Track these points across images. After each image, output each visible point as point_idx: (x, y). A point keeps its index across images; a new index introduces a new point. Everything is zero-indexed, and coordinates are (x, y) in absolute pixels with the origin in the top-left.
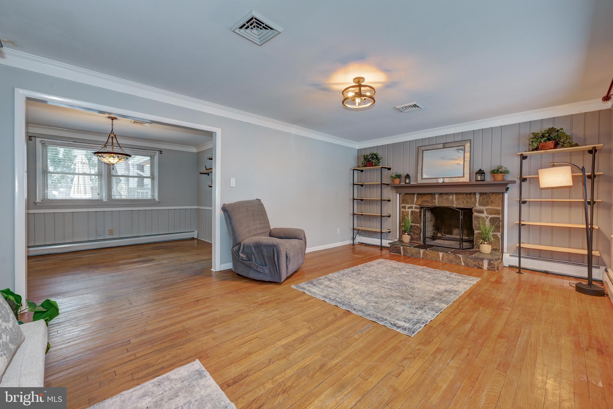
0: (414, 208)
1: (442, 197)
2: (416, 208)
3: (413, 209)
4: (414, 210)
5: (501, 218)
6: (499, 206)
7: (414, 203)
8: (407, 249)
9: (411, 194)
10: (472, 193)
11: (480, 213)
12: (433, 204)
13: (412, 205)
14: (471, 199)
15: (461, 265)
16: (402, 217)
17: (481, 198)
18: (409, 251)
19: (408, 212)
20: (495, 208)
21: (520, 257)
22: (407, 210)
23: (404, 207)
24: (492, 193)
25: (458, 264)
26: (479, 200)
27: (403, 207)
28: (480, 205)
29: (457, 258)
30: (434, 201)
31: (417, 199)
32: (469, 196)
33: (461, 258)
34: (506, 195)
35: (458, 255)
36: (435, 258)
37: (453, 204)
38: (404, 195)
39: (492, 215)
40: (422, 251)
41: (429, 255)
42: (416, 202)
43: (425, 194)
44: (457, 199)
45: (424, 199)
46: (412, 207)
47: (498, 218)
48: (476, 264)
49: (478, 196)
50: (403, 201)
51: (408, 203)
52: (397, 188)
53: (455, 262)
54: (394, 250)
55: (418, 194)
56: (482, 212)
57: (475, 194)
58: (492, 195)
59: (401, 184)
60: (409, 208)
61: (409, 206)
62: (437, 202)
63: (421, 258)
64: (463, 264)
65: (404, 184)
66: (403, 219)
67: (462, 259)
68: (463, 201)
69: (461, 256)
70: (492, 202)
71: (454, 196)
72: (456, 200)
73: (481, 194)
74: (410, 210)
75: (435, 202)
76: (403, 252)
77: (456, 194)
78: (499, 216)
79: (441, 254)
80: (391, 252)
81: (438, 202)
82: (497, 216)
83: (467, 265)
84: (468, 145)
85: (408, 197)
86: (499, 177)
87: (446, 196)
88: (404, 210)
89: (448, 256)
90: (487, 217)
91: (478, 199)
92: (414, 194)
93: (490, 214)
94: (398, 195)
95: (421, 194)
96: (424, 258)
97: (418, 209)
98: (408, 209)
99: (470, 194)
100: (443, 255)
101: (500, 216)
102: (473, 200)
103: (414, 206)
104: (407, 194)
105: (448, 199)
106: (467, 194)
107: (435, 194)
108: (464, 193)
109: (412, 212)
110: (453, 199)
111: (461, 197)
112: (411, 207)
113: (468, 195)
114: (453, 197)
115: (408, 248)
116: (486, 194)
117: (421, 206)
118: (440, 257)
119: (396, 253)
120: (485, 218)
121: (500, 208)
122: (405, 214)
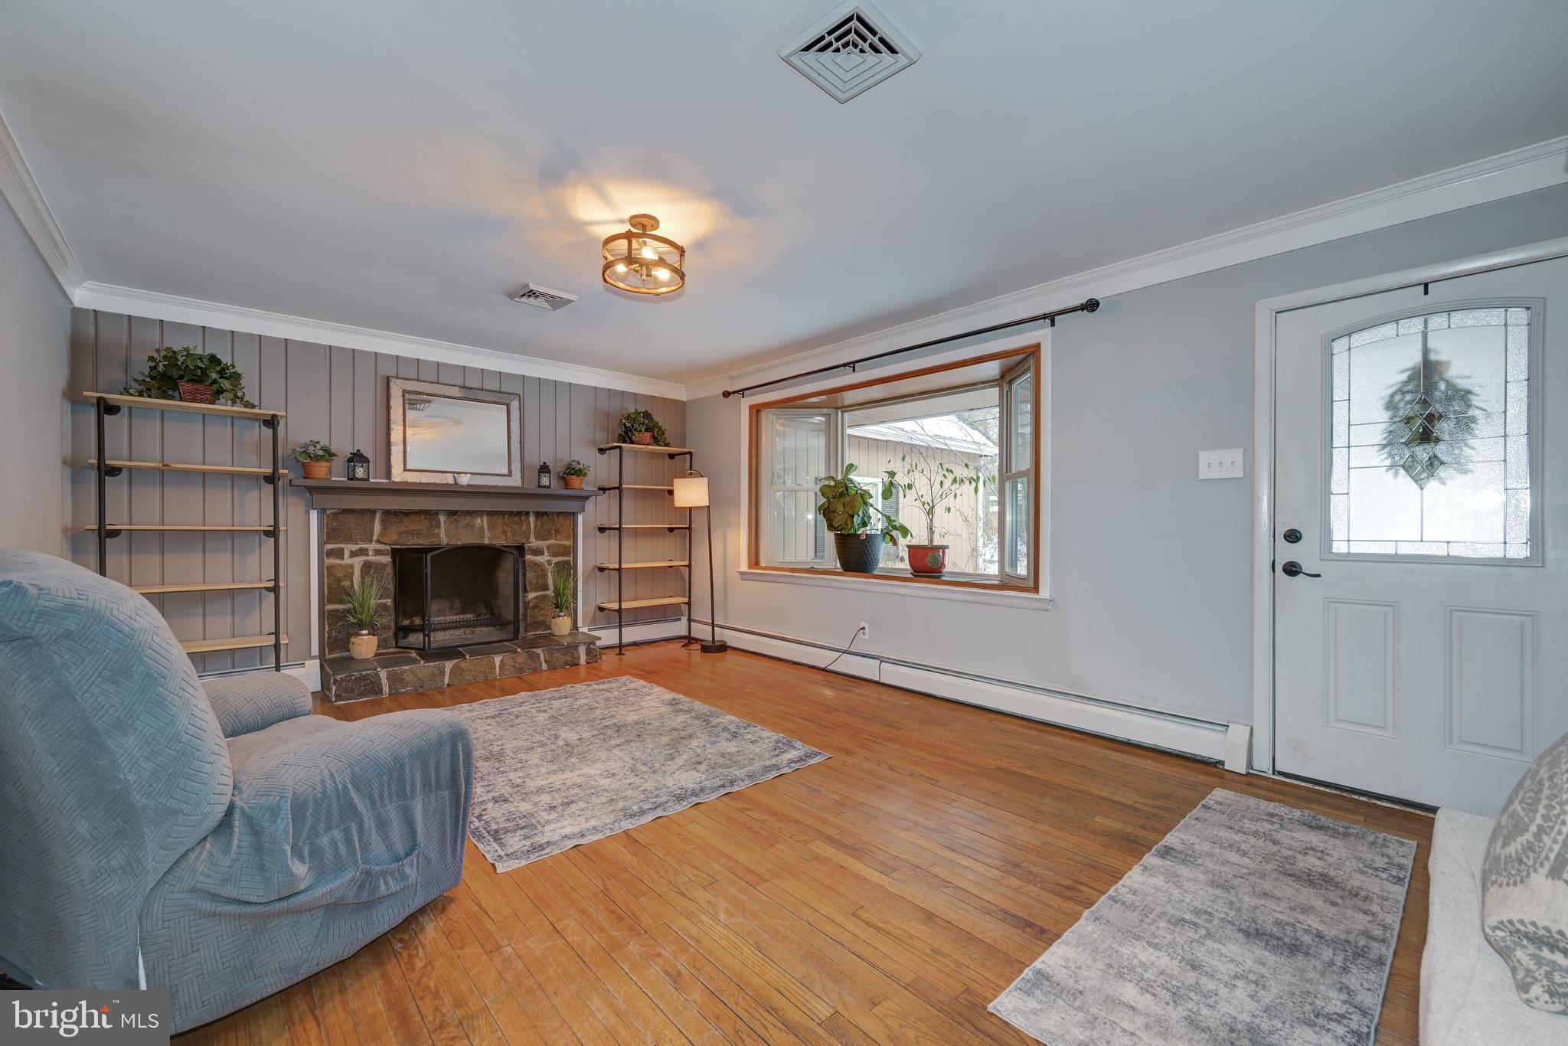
0: (370, 553)
1: (456, 520)
2: (378, 552)
3: (368, 555)
4: (371, 558)
5: (572, 562)
6: (568, 539)
7: (375, 538)
8: (402, 673)
9: (363, 512)
10: (521, 512)
11: (536, 555)
12: (433, 540)
13: (366, 546)
14: (520, 523)
15: (542, 671)
16: (329, 585)
17: (539, 523)
18: (409, 677)
19: (352, 566)
20: (563, 543)
21: (620, 627)
22: (347, 561)
23: (339, 554)
24: (558, 514)
25: (536, 670)
26: (535, 527)
27: (331, 553)
28: (537, 538)
29: (533, 659)
30: (436, 531)
31: (384, 527)
32: (517, 518)
33: (542, 655)
34: (580, 517)
35: (535, 650)
36: (485, 673)
37: (482, 538)
38: (339, 514)
39: (558, 556)
40: (448, 665)
41: (470, 670)
42: (381, 534)
43: (408, 514)
44: (491, 527)
45: (407, 527)
46: (367, 550)
47: (567, 563)
48: (569, 659)
49: (532, 519)
50: (332, 532)
51: (350, 540)
52: (317, 491)
53: (528, 669)
54: (352, 690)
55: (387, 513)
56: (538, 552)
57: (528, 513)
58: (558, 517)
59: (333, 479)
60: (353, 554)
61: (355, 547)
62: (443, 535)
63: (446, 686)
64: (544, 666)
65: (346, 479)
66: (334, 588)
67: (542, 659)
68: (504, 530)
69: (539, 651)
70: (557, 531)
71: (485, 518)
72: (489, 529)
73: (538, 515)
74: (358, 562)
75: (438, 535)
76: (389, 686)
77: (490, 513)
78: (569, 559)
79: (497, 659)
80: (343, 700)
81: (447, 534)
82: (565, 558)
83: (552, 668)
84: (515, 405)
85: (351, 521)
86: (575, 481)
87: (467, 519)
88: (338, 561)
89: (513, 659)
90: (549, 562)
91: (532, 526)
92: (373, 512)
93: (555, 555)
94: (314, 515)
95: (396, 513)
96: (456, 682)
97: (386, 554)
98: (351, 557)
99: (519, 513)
100: (502, 660)
101: (571, 558)
102: (524, 527)
103: (371, 547)
104: (345, 511)
105: (471, 526)
106: (511, 513)
107: (437, 513)
108: (507, 512)
109: (367, 567)
110: (482, 526)
111: (498, 520)
112: (361, 550)
113: (515, 515)
114: (482, 521)
115: (406, 668)
116: (548, 516)
117: (393, 546)
118: (495, 669)
119: (362, 695)
120: (546, 565)
121: (569, 543)
122: (339, 574)
